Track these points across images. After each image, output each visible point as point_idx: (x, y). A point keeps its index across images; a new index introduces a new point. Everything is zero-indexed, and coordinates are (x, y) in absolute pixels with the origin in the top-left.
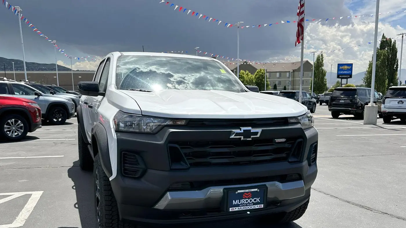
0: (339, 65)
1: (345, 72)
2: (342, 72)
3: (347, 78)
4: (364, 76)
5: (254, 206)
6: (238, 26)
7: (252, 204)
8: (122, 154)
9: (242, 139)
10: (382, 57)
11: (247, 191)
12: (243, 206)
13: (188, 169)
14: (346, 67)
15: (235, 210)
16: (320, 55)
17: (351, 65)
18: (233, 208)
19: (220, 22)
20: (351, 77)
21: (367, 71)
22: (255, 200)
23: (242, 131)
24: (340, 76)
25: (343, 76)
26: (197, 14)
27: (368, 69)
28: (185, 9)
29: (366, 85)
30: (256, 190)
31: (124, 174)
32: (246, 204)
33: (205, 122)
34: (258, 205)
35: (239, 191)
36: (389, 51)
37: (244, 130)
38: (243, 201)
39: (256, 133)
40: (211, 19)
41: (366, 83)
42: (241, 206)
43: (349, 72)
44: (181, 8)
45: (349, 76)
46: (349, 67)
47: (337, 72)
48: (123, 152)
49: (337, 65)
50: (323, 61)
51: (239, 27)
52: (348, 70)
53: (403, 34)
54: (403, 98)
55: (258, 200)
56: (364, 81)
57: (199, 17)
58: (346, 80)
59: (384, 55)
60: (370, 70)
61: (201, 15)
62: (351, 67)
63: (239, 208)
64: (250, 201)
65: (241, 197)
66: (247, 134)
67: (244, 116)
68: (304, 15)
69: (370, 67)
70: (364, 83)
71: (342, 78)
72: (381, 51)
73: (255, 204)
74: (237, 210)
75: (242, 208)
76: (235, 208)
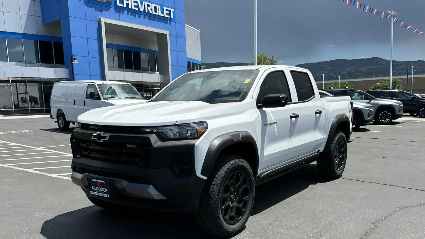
7: (103, 192)
9: (97, 140)
11: (98, 181)
13: (80, 158)
22: (105, 190)
30: (103, 182)
32: (99, 191)
34: (106, 195)
35: (94, 180)
39: (105, 137)
42: (96, 192)
55: (106, 190)
65: (95, 184)
73: (105, 193)
74: (94, 194)
75: (97, 194)
76: (93, 192)
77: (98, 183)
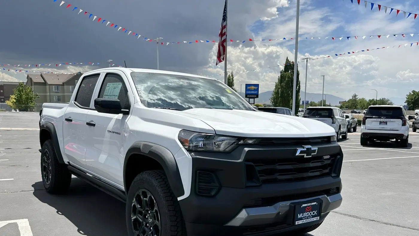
0: (247, 85)
1: (252, 92)
2: (249, 92)
3: (254, 98)
4: (271, 96)
5: (313, 218)
6: (157, 41)
7: (311, 217)
8: (198, 174)
9: (305, 156)
10: (287, 79)
11: (309, 204)
12: (305, 219)
13: (261, 185)
14: (253, 87)
15: (300, 223)
16: (231, 75)
17: (257, 85)
18: (298, 221)
19: (140, 36)
20: (257, 97)
21: (274, 92)
22: (314, 213)
23: (305, 149)
24: (248, 96)
25: (251, 96)
26: (116, 26)
27: (274, 90)
28: (104, 21)
29: (273, 105)
30: (315, 203)
31: (199, 194)
32: (307, 217)
33: (273, 141)
34: (316, 218)
35: (304, 205)
36: (292, 73)
37: (307, 148)
38: (306, 214)
39: (314, 151)
40: (130, 32)
41: (273, 103)
42: (304, 219)
43: (256, 92)
44: (100, 19)
45: (256, 96)
46: (256, 88)
47: (245, 92)
48: (198, 171)
49: (245, 85)
50: (233, 80)
51: (158, 43)
52: (255, 90)
53: (307, 59)
54: (319, 117)
56: (271, 101)
57: (119, 30)
58: (253, 99)
59: (289, 77)
60: (276, 91)
61: (120, 28)
62: (257, 87)
63: (303, 221)
64: (310, 214)
65: (304, 210)
66: (308, 151)
67: (304, 135)
68: (226, 36)
69: (276, 88)
70: (272, 103)
71: (250, 98)
72: (286, 73)
73: (313, 217)
74: (301, 223)
75: (305, 221)
76: (299, 221)
77: (307, 207)
